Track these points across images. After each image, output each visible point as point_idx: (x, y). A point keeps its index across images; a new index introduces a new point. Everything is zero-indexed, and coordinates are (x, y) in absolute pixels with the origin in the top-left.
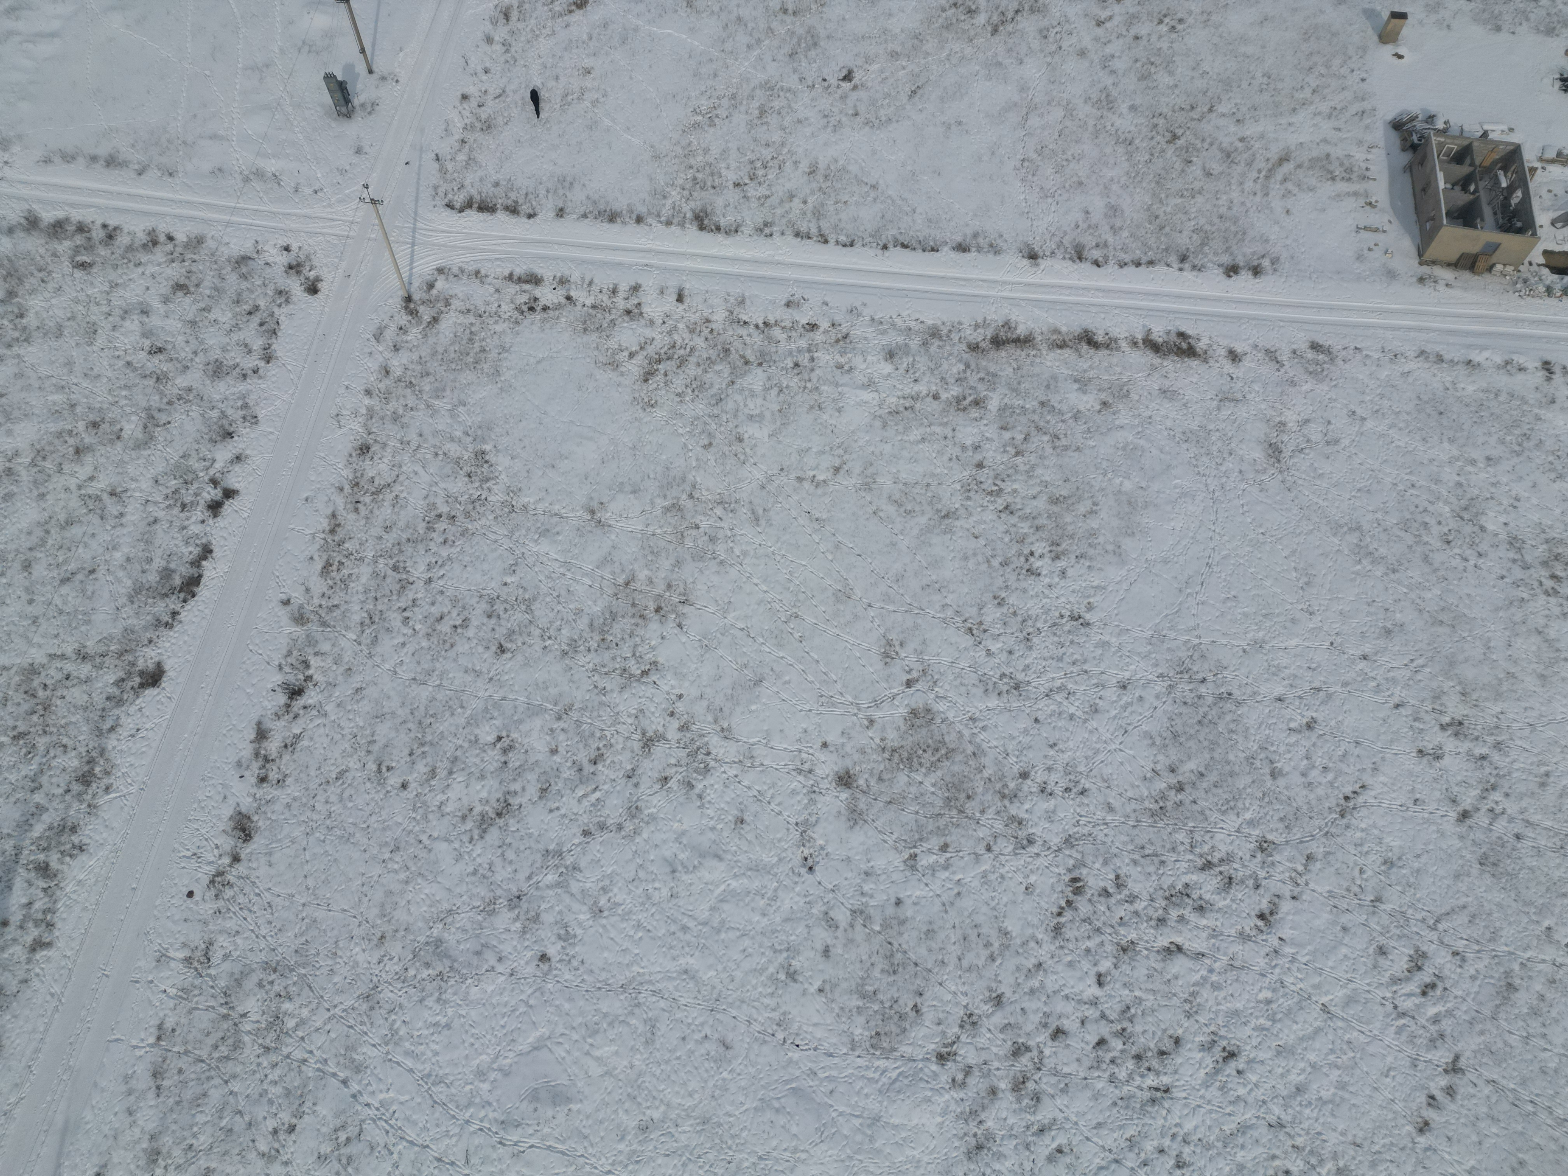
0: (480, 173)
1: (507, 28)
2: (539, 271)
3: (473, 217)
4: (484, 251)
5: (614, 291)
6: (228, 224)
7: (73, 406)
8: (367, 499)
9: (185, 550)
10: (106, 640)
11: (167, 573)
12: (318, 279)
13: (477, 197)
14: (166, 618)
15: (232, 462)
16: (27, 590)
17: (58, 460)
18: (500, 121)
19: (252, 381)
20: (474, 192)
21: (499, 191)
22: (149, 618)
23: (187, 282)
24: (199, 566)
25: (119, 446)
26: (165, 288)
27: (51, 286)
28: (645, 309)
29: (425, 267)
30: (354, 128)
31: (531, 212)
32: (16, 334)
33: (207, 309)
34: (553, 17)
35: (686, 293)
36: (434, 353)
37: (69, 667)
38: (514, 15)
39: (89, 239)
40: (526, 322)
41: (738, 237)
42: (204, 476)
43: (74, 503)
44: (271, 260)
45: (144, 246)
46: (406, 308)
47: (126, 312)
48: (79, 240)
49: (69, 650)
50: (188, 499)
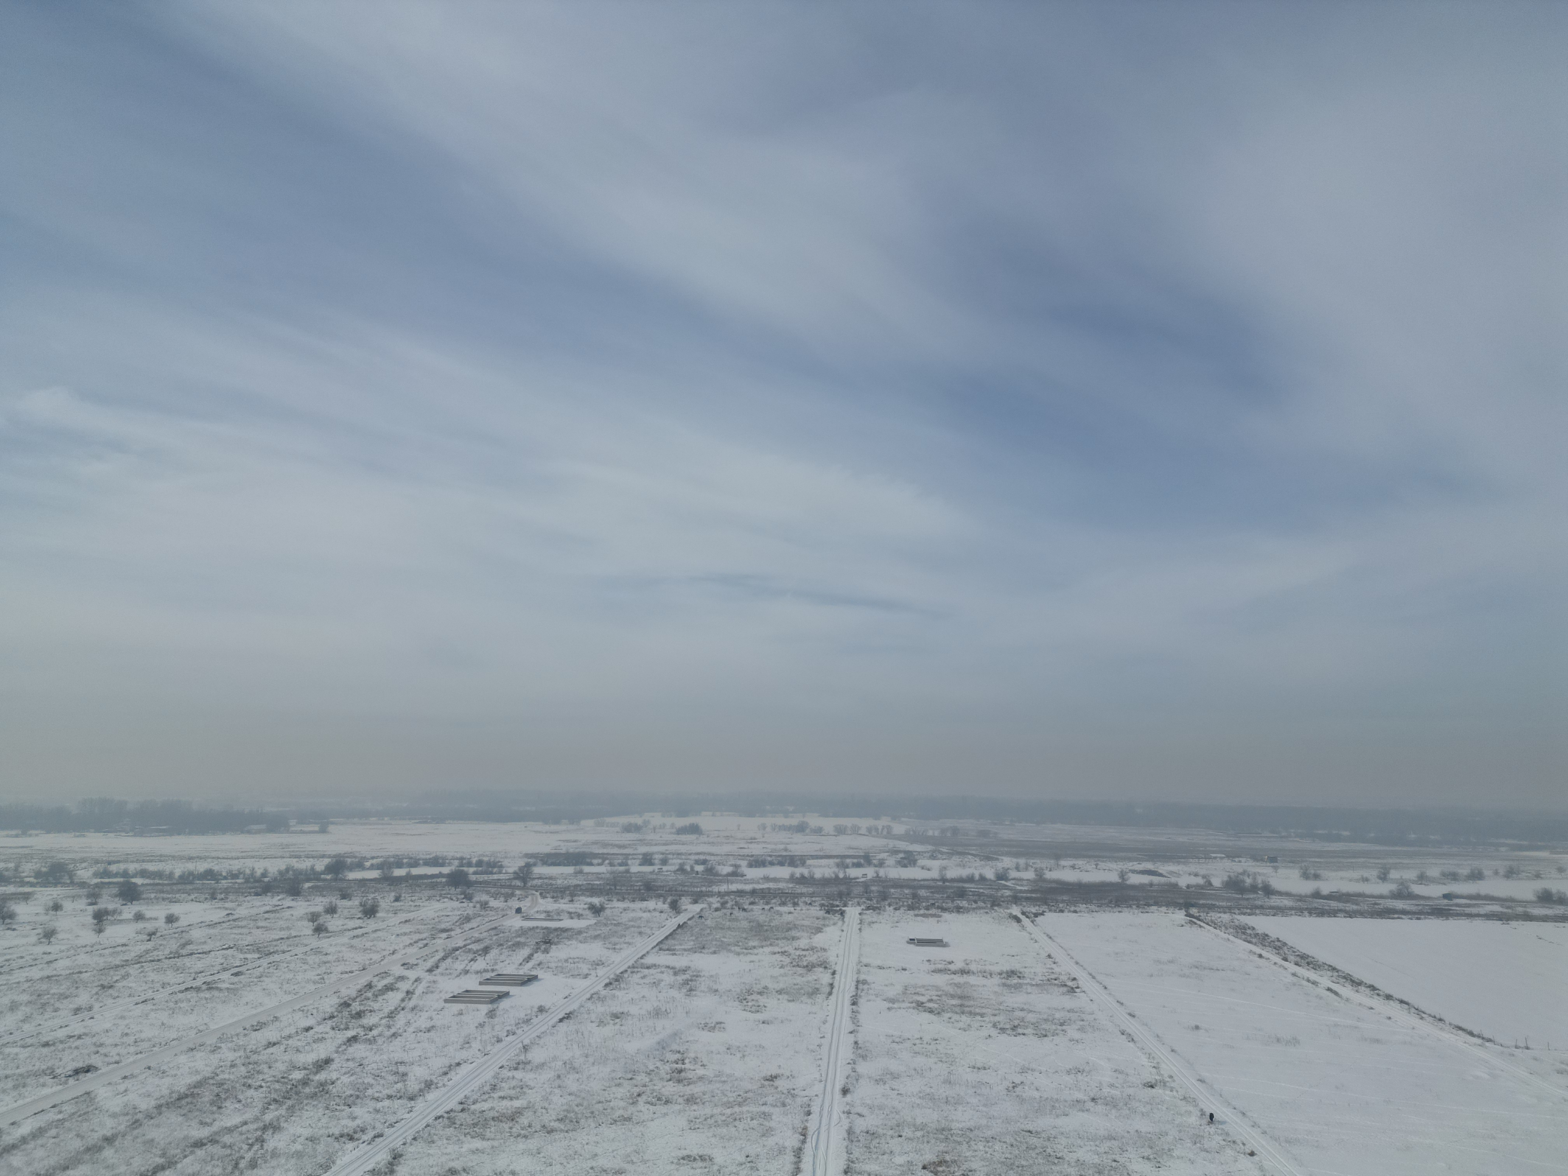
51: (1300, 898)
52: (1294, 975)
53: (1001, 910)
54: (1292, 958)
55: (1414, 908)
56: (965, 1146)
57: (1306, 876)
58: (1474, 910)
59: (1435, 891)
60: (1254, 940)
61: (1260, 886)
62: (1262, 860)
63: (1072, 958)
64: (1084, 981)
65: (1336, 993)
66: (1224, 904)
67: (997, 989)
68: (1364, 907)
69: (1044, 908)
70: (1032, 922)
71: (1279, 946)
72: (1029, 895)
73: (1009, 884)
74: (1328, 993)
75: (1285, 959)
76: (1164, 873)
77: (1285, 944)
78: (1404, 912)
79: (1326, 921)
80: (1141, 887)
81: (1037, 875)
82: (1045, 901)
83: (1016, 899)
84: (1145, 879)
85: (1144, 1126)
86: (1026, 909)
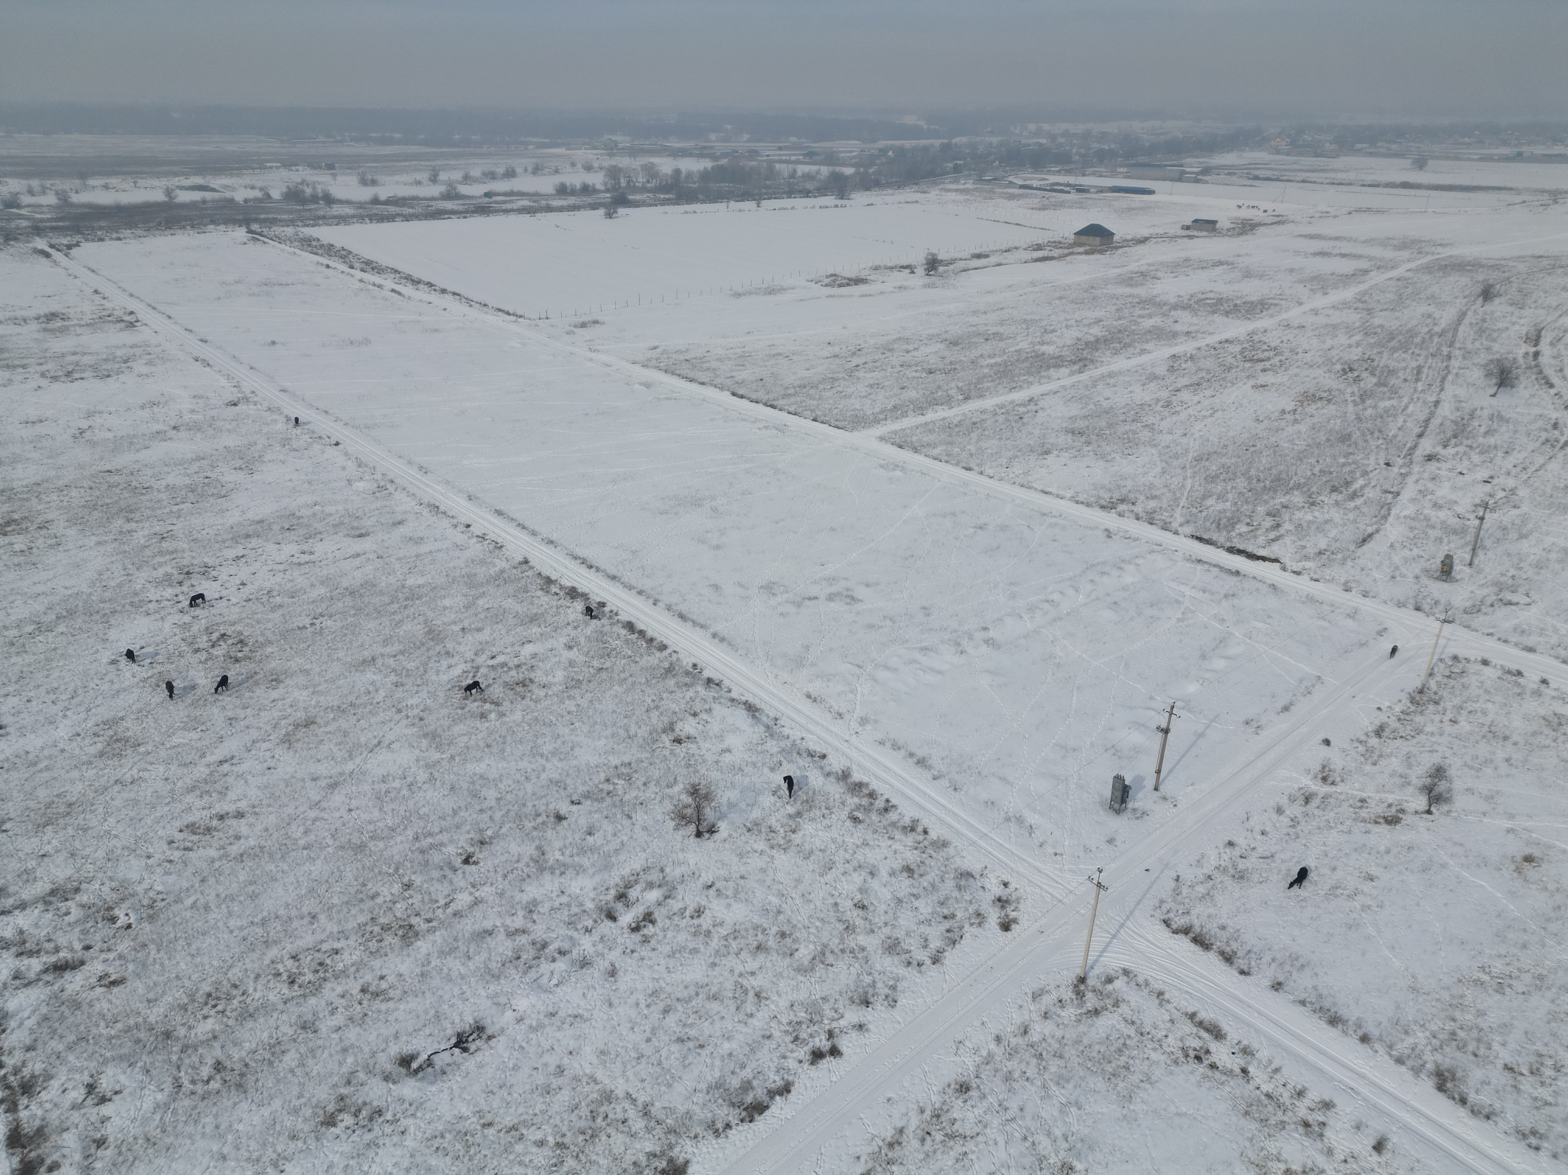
0: (1211, 910)
1: (1303, 809)
2: (1225, 1027)
3: (1184, 944)
4: (1179, 978)
5: (1300, 1094)
6: (973, 843)
7: (779, 912)
8: (939, 1137)
9: (773, 1076)
10: (669, 1110)
11: (747, 1086)
12: (1015, 921)
13: (1197, 929)
14: (720, 1125)
15: (854, 1026)
16: (654, 1031)
17: (742, 945)
18: (1256, 877)
19: (912, 971)
20: (1197, 923)
21: (1224, 935)
22: (709, 1115)
23: (916, 869)
24: (772, 1098)
25: (788, 960)
26: (897, 865)
27: (826, 822)
28: (1328, 1133)
29: (1113, 961)
30: (1117, 824)
31: (1246, 968)
32: (782, 842)
33: (916, 897)
34: (1354, 820)
35: (1390, 1146)
36: (1078, 1042)
37: (632, 1114)
38: (1315, 802)
39: (872, 804)
40: (1185, 1068)
41: (1487, 1125)
42: (827, 1025)
43: (729, 985)
44: (988, 886)
45: (905, 828)
46: (1076, 986)
47: (860, 867)
48: (865, 801)
49: (642, 1099)
50: (803, 1035)
51: (360, 205)
52: (361, 281)
53: (21, 245)
54: (357, 265)
55: (461, 208)
56: (34, 501)
57: (364, 182)
58: (508, 206)
59: (476, 190)
60: (320, 252)
61: (320, 195)
62: (320, 168)
63: (124, 291)
64: (143, 313)
65: (399, 293)
66: (285, 217)
67: (36, 336)
68: (419, 210)
69: (78, 238)
70: (66, 255)
71: (344, 255)
72: (54, 224)
73: (23, 212)
74: (393, 294)
75: (352, 267)
76: (217, 188)
77: (350, 252)
78: (453, 212)
79: (386, 226)
80: (193, 205)
81: (59, 199)
82: (77, 230)
83: (38, 230)
84: (197, 196)
85: (232, 441)
86: (54, 241)
